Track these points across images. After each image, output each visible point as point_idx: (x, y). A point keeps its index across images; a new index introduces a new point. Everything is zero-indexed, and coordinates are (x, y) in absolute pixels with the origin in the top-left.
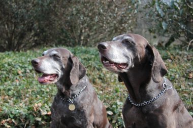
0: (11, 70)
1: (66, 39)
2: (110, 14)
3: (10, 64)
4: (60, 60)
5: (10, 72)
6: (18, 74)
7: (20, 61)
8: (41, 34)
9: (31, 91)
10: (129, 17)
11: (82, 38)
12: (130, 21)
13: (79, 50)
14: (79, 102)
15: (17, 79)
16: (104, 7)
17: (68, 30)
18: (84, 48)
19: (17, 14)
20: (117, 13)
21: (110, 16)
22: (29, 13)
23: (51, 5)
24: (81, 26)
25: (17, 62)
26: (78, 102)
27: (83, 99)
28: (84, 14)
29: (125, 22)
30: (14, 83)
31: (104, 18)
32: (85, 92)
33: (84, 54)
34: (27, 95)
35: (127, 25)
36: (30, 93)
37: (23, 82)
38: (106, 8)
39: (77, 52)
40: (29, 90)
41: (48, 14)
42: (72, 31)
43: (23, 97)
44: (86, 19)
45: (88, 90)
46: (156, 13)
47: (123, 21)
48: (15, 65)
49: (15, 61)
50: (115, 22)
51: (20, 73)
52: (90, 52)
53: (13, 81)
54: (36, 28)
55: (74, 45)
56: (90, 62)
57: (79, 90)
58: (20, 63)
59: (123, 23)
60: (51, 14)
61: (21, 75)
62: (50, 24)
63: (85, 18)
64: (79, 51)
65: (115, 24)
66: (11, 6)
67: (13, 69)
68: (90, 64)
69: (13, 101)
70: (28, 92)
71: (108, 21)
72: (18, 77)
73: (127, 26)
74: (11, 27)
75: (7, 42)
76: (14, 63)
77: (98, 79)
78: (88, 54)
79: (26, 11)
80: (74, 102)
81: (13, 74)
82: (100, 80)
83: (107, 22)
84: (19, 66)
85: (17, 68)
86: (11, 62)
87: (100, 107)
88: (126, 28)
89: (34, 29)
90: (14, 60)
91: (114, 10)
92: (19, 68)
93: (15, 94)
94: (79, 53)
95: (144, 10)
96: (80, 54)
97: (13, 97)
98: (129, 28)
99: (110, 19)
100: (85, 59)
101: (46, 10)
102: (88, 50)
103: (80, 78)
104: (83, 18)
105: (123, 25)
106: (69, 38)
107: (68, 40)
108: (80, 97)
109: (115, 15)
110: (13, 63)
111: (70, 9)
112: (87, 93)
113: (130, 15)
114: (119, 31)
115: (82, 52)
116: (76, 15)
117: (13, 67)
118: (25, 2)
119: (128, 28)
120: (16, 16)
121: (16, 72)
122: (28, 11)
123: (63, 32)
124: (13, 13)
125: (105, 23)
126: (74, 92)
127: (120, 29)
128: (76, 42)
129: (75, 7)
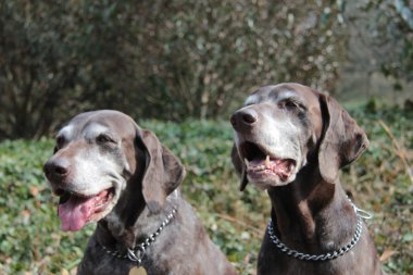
0: (13, 185)
1: (163, 103)
2: (275, 31)
3: (11, 170)
4: (116, 149)
5: (10, 191)
6: (30, 196)
7: (37, 163)
8: (100, 94)
9: (59, 237)
10: (328, 38)
11: (205, 99)
12: (329, 49)
13: (193, 129)
14: (159, 256)
15: (26, 208)
16: (258, 14)
17: (165, 79)
18: (206, 124)
19: (36, 44)
20: (293, 29)
21: (276, 38)
22: (66, 40)
23: (119, 16)
24: (200, 67)
25: (29, 166)
26: (154, 257)
27: (167, 247)
28: (206, 34)
29: (317, 53)
30: (18, 220)
31: (260, 43)
32: (173, 226)
33: (208, 139)
34: (49, 250)
35: (321, 59)
36: (57, 244)
37: (40, 214)
38: (264, 15)
39: (188, 135)
40: (54, 236)
41: (114, 39)
42: (176, 82)
43: (39, 254)
44: (212, 49)
45: (180, 220)
46: (397, 20)
47: (310, 49)
48: (23, 173)
49: (23, 163)
50: (288, 53)
51: (35, 192)
52: (222, 133)
53: (16, 215)
54: (87, 78)
55: (183, 116)
56: (220, 157)
57: (157, 224)
58: (36, 167)
59: (309, 55)
60: (119, 39)
61: (39, 197)
62: (120, 65)
63: (209, 46)
64: (195, 132)
65: (289, 59)
66: (20, 26)
67: (18, 183)
68: (220, 164)
69: (11, 266)
70: (51, 240)
71: (271, 51)
72: (29, 204)
73: (321, 63)
74: (24, 78)
75: (13, 119)
76: (21, 167)
77: (239, 203)
78: (215, 136)
79: (58, 36)
80: (145, 257)
81: (18, 195)
82: (248, 205)
83: (266, 54)
84: (34, 174)
85: (28, 181)
86: (13, 166)
87: (216, 267)
88: (320, 67)
89: (81, 81)
90: (21, 159)
91: (285, 22)
92: (35, 181)
93: (17, 248)
94: (192, 137)
95: (364, 14)
96: (196, 140)
97: (11, 256)
98: (328, 67)
99: (275, 45)
100: (208, 151)
101: (108, 30)
102: (218, 128)
103: (169, 191)
104: (204, 45)
105: (311, 59)
106: (169, 101)
107: (169, 106)
108: (159, 243)
109: (288, 34)
110: (18, 169)
111: (169, 25)
112: (179, 228)
113: (329, 33)
114: (299, 74)
115: (200, 134)
116: (186, 37)
117: (19, 179)
118: (56, 14)
119: (324, 66)
120: (33, 50)
121: (24, 191)
122: (63, 36)
123: (154, 85)
124: (26, 41)
125: (261, 55)
126: (144, 230)
127: (302, 71)
128: (187, 110)
129: (182, 19)
